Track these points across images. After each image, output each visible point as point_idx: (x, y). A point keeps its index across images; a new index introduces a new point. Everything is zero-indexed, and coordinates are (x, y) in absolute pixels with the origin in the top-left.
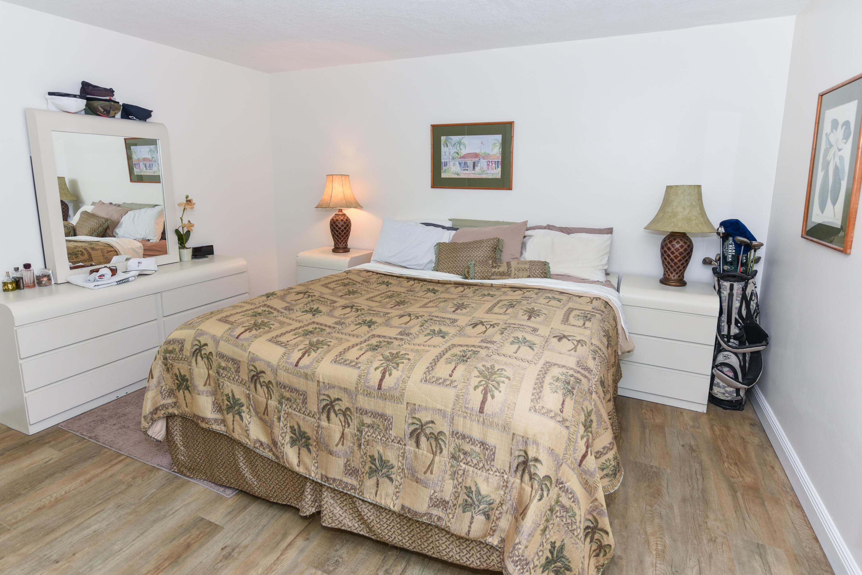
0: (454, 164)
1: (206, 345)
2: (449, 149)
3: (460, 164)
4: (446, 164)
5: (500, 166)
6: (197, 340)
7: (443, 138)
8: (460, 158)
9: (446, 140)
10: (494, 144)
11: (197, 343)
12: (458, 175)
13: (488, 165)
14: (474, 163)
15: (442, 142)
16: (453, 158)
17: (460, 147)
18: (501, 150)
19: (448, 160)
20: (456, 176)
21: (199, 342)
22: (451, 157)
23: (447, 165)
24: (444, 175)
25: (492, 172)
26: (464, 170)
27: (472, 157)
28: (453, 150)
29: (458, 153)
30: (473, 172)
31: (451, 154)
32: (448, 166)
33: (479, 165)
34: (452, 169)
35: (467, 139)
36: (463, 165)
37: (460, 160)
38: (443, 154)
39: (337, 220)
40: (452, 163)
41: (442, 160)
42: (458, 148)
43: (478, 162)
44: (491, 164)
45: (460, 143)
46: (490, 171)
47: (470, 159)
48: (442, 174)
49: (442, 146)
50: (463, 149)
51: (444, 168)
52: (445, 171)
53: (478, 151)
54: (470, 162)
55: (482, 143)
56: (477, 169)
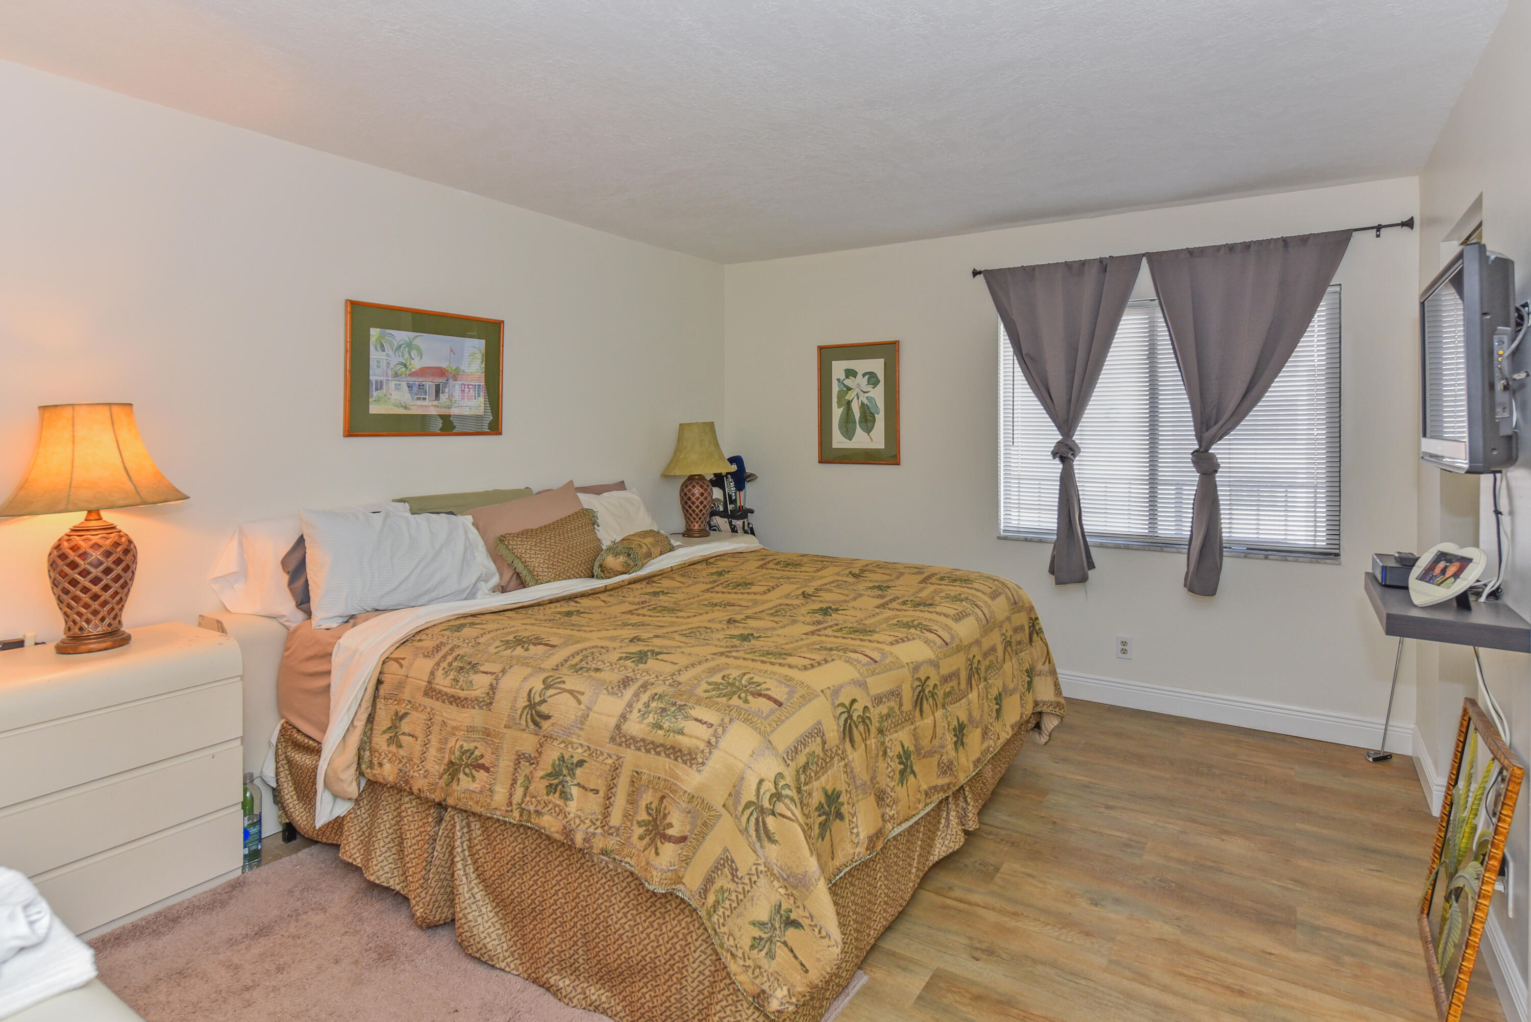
0: (398, 387)
1: (854, 701)
2: (387, 355)
3: (410, 386)
4: (380, 386)
5: (482, 394)
6: (839, 705)
7: (374, 332)
8: (410, 375)
9: (381, 336)
10: (472, 354)
11: (841, 709)
12: (406, 408)
13: (463, 391)
14: (438, 387)
15: (373, 340)
16: (396, 375)
17: (409, 353)
18: (483, 366)
19: (384, 378)
20: (402, 411)
21: (842, 705)
22: (390, 373)
23: (381, 388)
24: (375, 409)
25: (469, 404)
26: (418, 399)
27: (433, 375)
28: (395, 360)
29: (405, 366)
30: (436, 403)
31: (392, 366)
32: (384, 391)
33: (447, 390)
34: (393, 397)
35: (424, 341)
36: (415, 389)
37: (410, 379)
38: (373, 364)
39: (74, 548)
40: (392, 384)
41: (371, 378)
42: (407, 356)
43: (445, 385)
44: (467, 390)
45: (410, 345)
46: (466, 402)
47: (431, 379)
48: (371, 407)
49: (372, 348)
50: (417, 359)
51: (375, 394)
52: (377, 401)
53: (444, 365)
54: (429, 384)
55: (451, 350)
56: (443, 397)
